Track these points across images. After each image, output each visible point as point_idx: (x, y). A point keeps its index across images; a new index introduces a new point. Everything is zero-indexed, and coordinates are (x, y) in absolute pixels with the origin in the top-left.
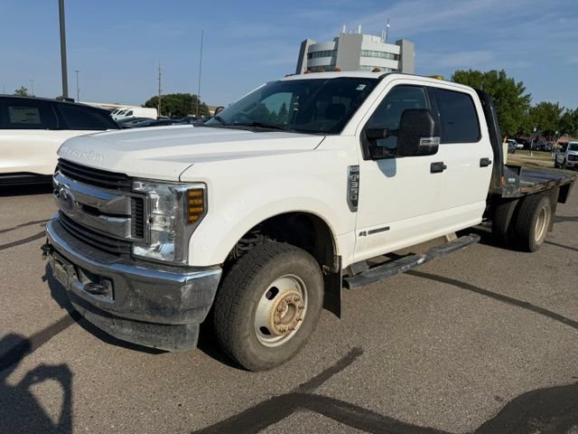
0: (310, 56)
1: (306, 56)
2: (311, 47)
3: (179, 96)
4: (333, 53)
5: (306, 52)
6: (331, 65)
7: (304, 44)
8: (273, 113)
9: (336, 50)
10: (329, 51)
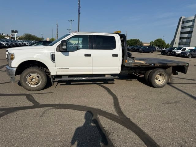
0: (183, 23)
1: (181, 23)
2: (184, 19)
3: (133, 40)
4: (193, 21)
5: (181, 21)
6: (192, 25)
7: (181, 18)
8: (168, 44)
9: (194, 19)
10: (192, 20)
